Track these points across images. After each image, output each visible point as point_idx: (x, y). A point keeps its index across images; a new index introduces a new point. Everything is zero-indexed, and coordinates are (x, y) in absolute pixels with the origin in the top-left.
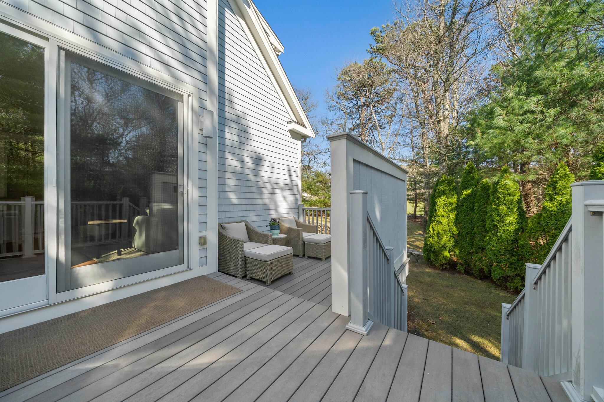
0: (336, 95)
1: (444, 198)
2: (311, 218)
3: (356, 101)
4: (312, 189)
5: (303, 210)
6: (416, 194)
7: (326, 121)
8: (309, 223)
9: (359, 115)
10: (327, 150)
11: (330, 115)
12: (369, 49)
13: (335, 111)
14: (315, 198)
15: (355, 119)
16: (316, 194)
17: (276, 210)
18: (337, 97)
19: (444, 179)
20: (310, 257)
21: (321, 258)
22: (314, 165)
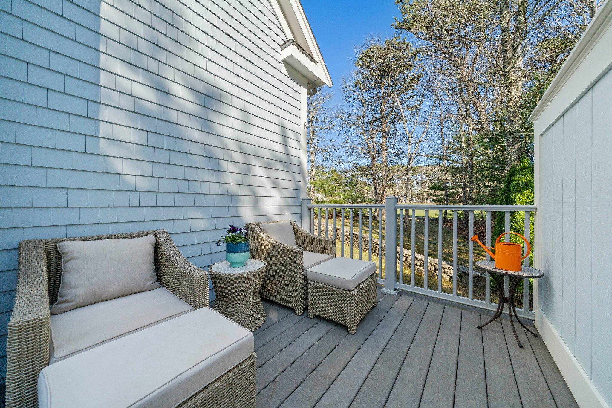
0: (354, 85)
1: (528, 193)
2: (323, 221)
3: (376, 90)
4: (326, 188)
5: (310, 209)
6: (447, 195)
7: (342, 114)
8: (320, 235)
9: (379, 106)
10: (343, 146)
11: (347, 107)
12: (393, 23)
13: (352, 102)
14: (329, 199)
15: (374, 111)
16: (330, 194)
17: (255, 206)
18: (354, 87)
19: (526, 165)
20: (319, 318)
21: (347, 324)
22: (329, 162)
